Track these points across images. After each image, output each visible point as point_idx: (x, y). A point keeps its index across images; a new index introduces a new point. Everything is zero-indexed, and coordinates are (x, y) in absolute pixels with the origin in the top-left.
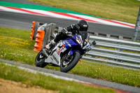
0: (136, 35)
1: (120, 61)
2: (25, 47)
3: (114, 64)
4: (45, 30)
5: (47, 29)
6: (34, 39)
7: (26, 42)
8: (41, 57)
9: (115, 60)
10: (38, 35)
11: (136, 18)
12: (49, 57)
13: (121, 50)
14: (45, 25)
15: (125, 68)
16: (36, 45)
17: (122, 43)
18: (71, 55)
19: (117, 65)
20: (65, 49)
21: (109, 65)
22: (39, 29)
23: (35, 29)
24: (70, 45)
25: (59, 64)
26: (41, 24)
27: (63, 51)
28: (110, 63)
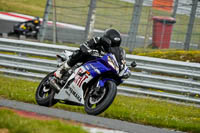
0: (44, 34)
1: (21, 70)
3: (14, 75)
8: (45, 90)
9: (15, 69)
11: (43, 10)
12: (63, 91)
13: (23, 54)
15: (28, 79)
17: (24, 46)
19: (18, 75)
20: (90, 78)
21: (6, 76)
24: (98, 72)
25: (83, 102)
27: (87, 81)
28: (8, 74)
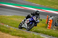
2: (43, 27)
4: (53, 20)
5: (54, 19)
6: (47, 23)
7: (44, 25)
8: (21, 25)
10: (49, 22)
12: (23, 25)
14: (53, 17)
16: (48, 26)
18: (31, 24)
20: (29, 22)
22: (50, 19)
23: (48, 19)
25: (26, 28)
26: (51, 17)
27: (28, 22)
